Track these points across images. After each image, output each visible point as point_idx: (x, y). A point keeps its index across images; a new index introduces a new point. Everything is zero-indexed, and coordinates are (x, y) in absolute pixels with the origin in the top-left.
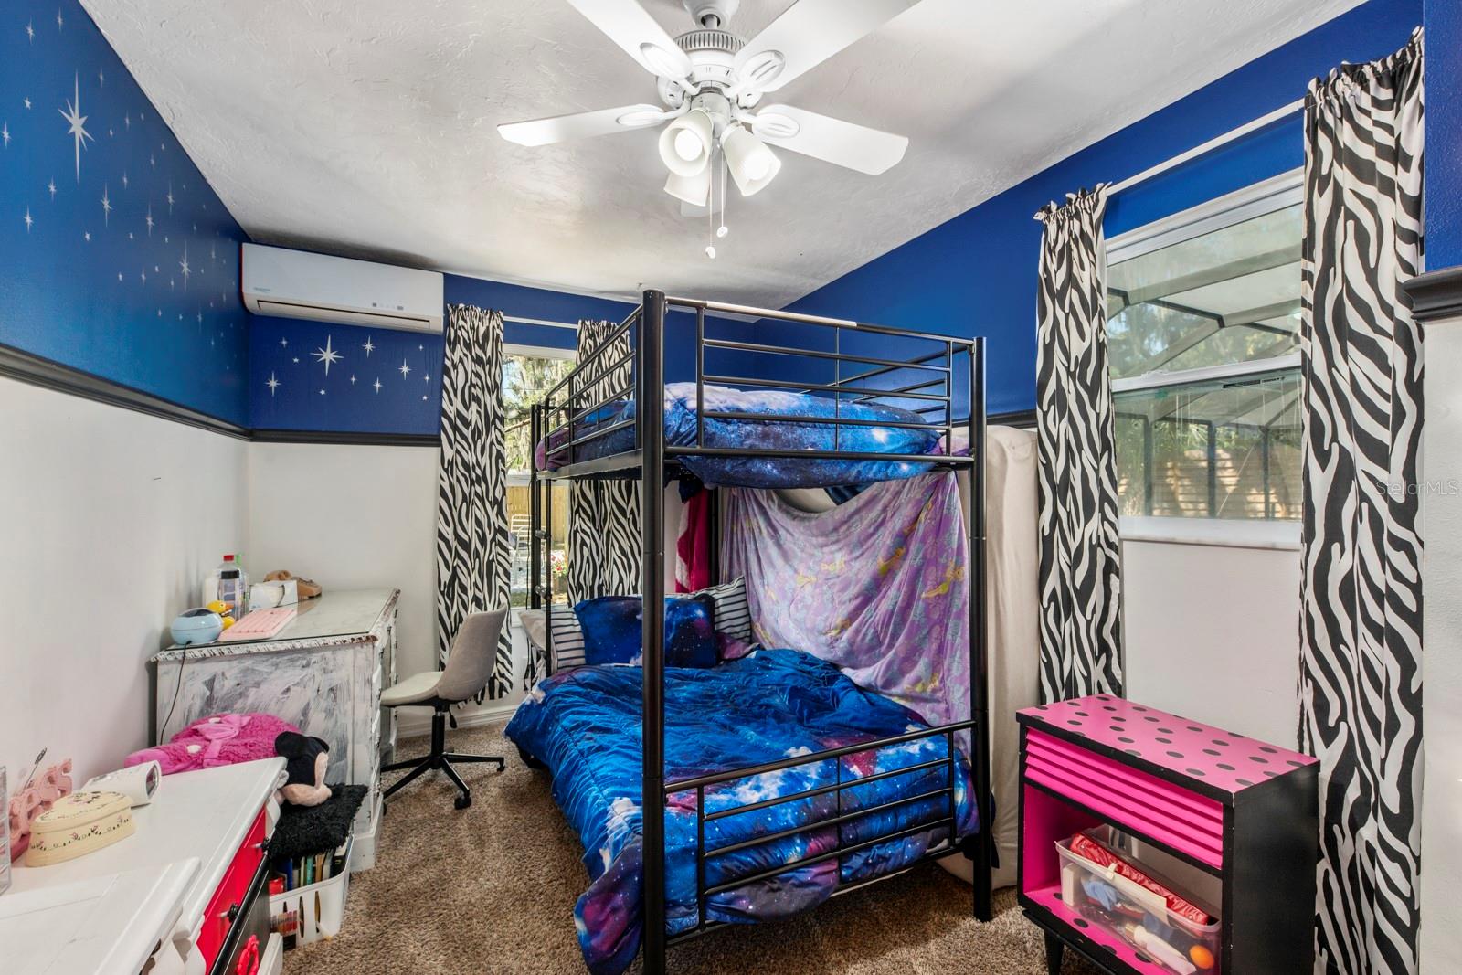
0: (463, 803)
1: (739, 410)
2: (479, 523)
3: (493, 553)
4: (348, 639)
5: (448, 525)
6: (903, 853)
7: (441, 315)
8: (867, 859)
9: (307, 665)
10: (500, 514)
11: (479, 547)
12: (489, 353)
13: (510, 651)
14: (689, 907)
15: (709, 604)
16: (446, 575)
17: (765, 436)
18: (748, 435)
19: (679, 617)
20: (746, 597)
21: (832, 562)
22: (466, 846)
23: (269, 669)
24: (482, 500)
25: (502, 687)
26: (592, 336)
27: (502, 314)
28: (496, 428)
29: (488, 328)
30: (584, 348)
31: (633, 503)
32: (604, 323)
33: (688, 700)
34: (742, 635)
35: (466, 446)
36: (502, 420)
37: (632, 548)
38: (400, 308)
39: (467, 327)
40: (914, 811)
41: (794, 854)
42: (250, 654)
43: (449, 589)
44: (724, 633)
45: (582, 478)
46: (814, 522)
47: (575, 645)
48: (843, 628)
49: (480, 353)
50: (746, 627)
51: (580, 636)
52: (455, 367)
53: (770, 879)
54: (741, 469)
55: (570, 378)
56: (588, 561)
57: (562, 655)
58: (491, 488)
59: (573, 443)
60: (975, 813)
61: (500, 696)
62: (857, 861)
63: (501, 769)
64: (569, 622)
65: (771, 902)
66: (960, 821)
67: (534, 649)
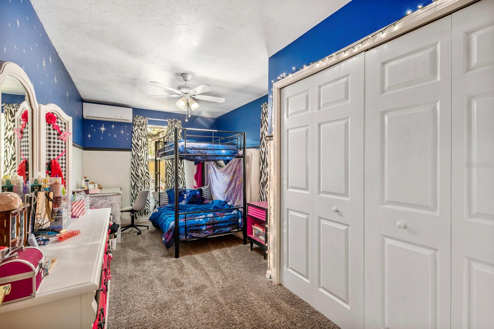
0: (139, 233)
1: (194, 147)
2: (141, 171)
3: (145, 178)
4: (115, 194)
5: (134, 171)
6: (226, 230)
7: (132, 119)
8: (219, 230)
9: (106, 199)
10: (147, 168)
11: (142, 177)
12: (144, 128)
13: (150, 203)
14: (183, 235)
15: (201, 191)
16: (133, 184)
17: (199, 152)
18: (195, 152)
19: (192, 194)
20: (210, 189)
21: (225, 179)
22: (140, 239)
23: (99, 200)
24: (142, 165)
25: (148, 212)
26: (171, 123)
27: (147, 118)
28: (146, 147)
29: (144, 121)
30: (169, 126)
31: (182, 166)
32: (175, 119)
33: (192, 210)
34: (209, 198)
35: (138, 152)
36: (147, 145)
37: (182, 177)
38: (122, 117)
39: (138, 121)
40: (230, 223)
41: (204, 228)
42: (95, 196)
43: (134, 187)
44: (205, 198)
45: (169, 159)
46: (221, 169)
47: (166, 200)
48: (226, 193)
49: (142, 128)
50: (210, 196)
51: (168, 198)
52: (135, 131)
53: (199, 232)
54: (193, 158)
55: (164, 138)
56: (170, 181)
57: (163, 202)
58: (145, 162)
59: (164, 152)
60: (243, 224)
61: (147, 214)
62: (217, 231)
63: (148, 229)
64: (165, 194)
65: (199, 235)
66: (240, 226)
67: (156, 202)
